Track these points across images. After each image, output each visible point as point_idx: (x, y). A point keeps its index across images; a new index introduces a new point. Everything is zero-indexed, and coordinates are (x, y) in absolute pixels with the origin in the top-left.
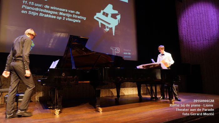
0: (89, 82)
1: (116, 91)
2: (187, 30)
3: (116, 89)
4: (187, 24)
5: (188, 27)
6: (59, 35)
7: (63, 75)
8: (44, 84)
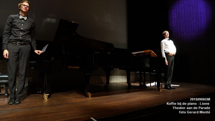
0: (78, 67)
1: (105, 78)
2: (177, 22)
3: (105, 76)
4: (177, 16)
5: (178, 19)
6: (50, 20)
7: (53, 59)
8: (32, 68)
